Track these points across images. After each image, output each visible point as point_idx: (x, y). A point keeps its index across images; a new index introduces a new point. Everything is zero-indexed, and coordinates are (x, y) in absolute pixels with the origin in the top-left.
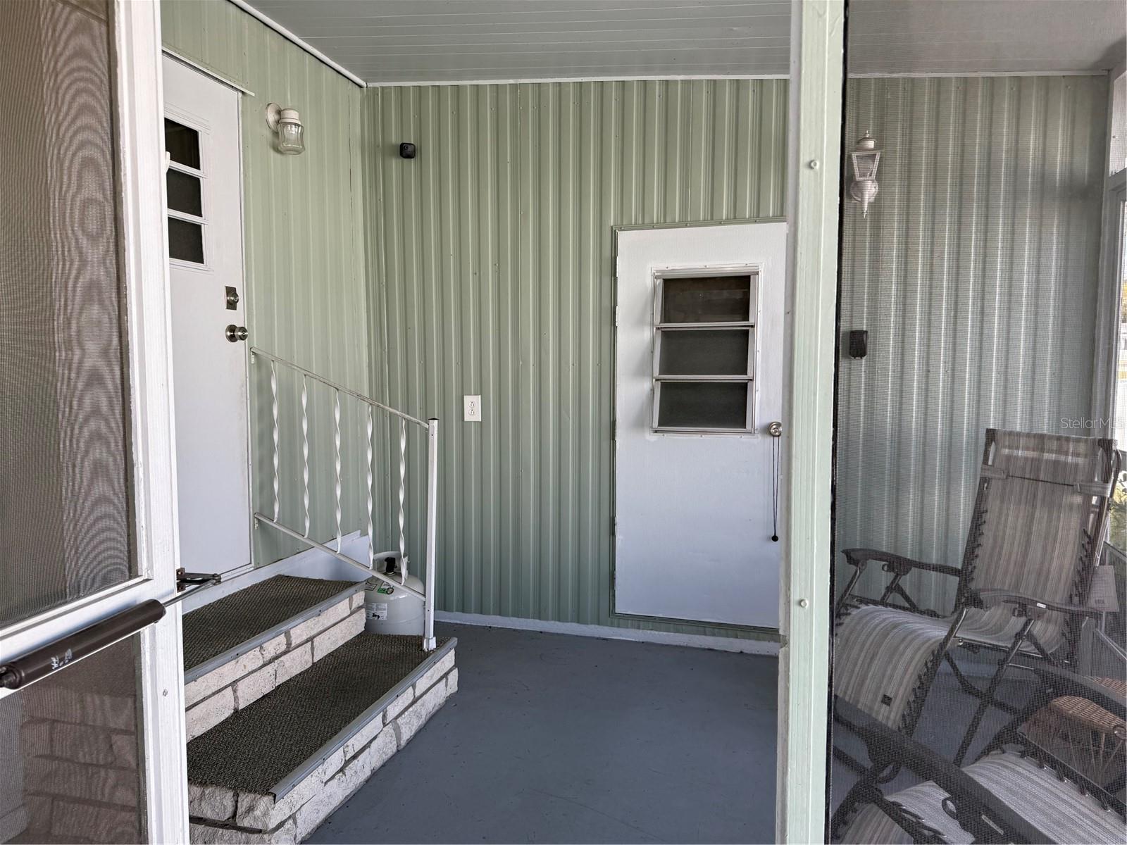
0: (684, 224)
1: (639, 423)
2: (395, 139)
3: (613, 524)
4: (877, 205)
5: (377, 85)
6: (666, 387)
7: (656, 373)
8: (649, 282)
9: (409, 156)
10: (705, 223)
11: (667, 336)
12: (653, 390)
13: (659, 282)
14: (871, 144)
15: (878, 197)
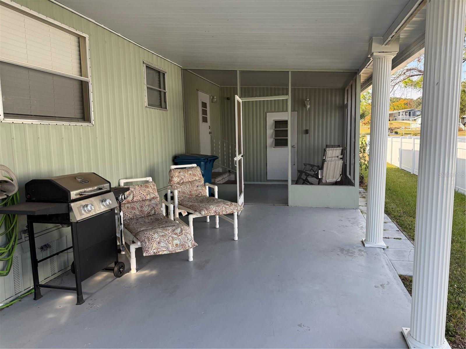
0: (278, 112)
1: (271, 146)
2: (225, 96)
3: (267, 164)
4: (309, 109)
5: (223, 86)
6: (275, 140)
7: (274, 137)
8: (272, 121)
9: (229, 100)
10: (282, 112)
11: (276, 131)
12: (273, 140)
13: (274, 122)
14: (308, 100)
15: (310, 107)
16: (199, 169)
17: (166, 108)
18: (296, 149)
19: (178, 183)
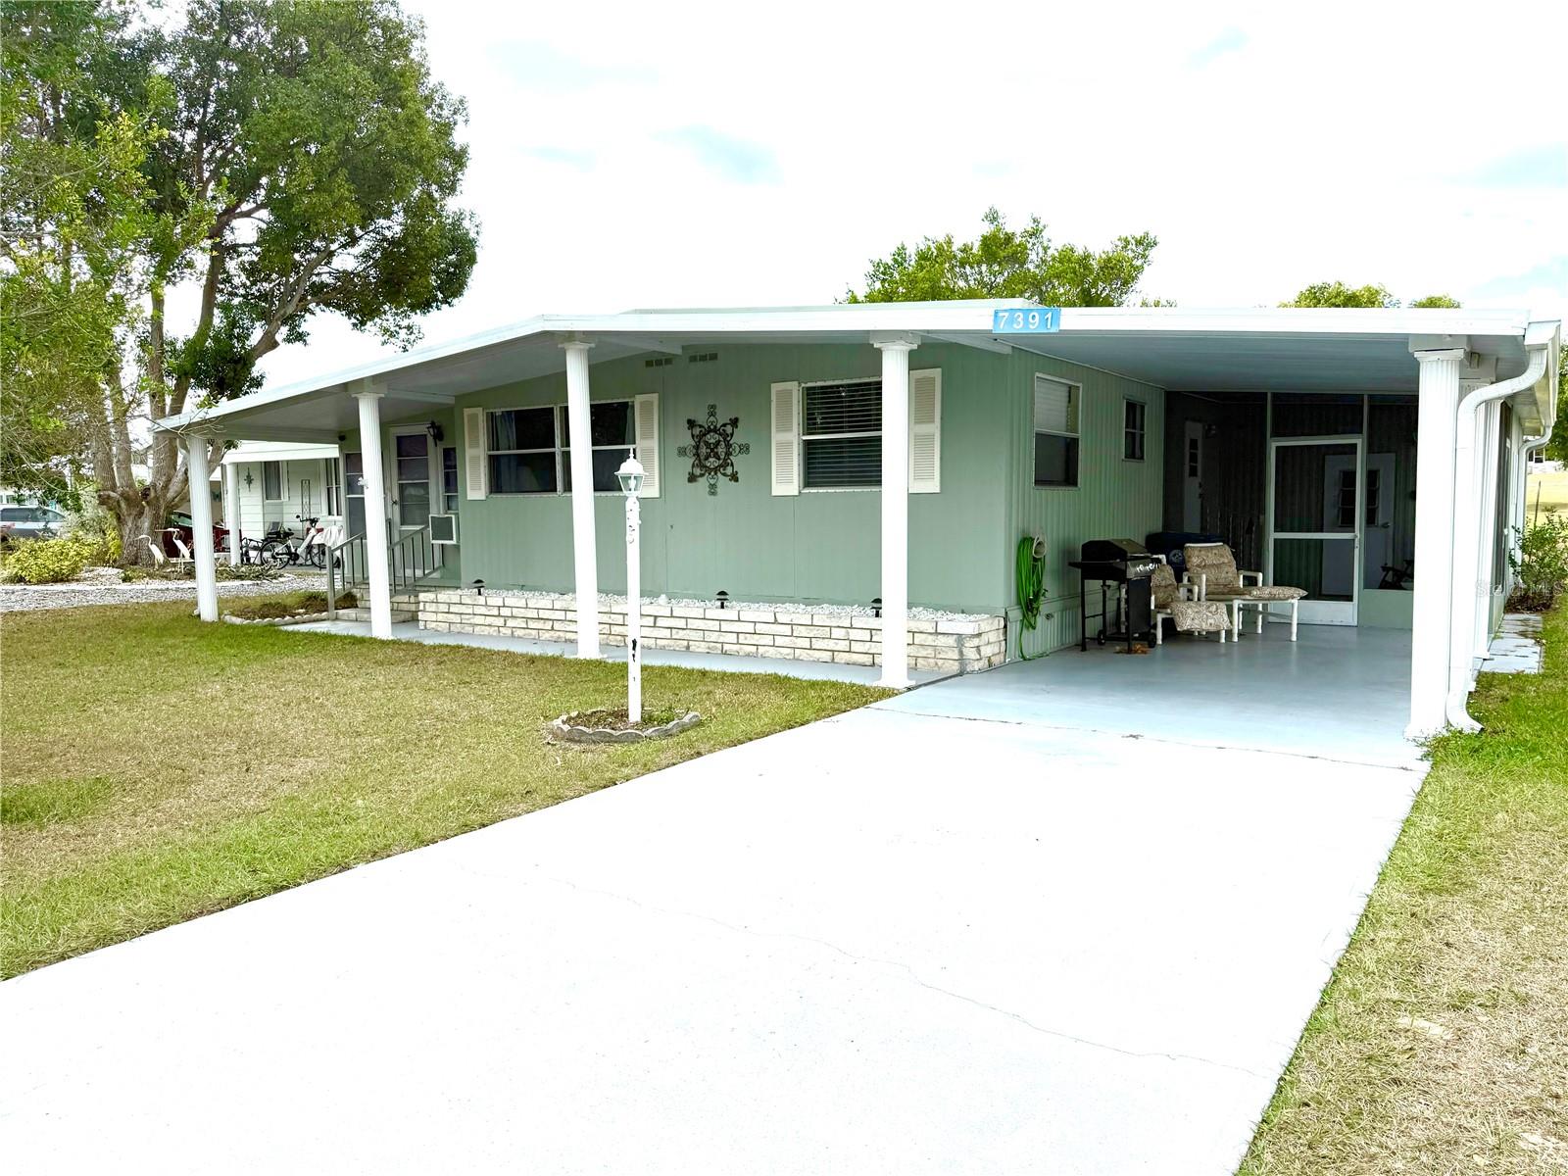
7: (1340, 506)
8: (1337, 473)
12: (1338, 512)
13: (1341, 473)
16: (1226, 546)
17: (1142, 458)
18: (1390, 531)
19: (1198, 566)
